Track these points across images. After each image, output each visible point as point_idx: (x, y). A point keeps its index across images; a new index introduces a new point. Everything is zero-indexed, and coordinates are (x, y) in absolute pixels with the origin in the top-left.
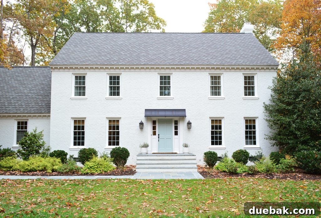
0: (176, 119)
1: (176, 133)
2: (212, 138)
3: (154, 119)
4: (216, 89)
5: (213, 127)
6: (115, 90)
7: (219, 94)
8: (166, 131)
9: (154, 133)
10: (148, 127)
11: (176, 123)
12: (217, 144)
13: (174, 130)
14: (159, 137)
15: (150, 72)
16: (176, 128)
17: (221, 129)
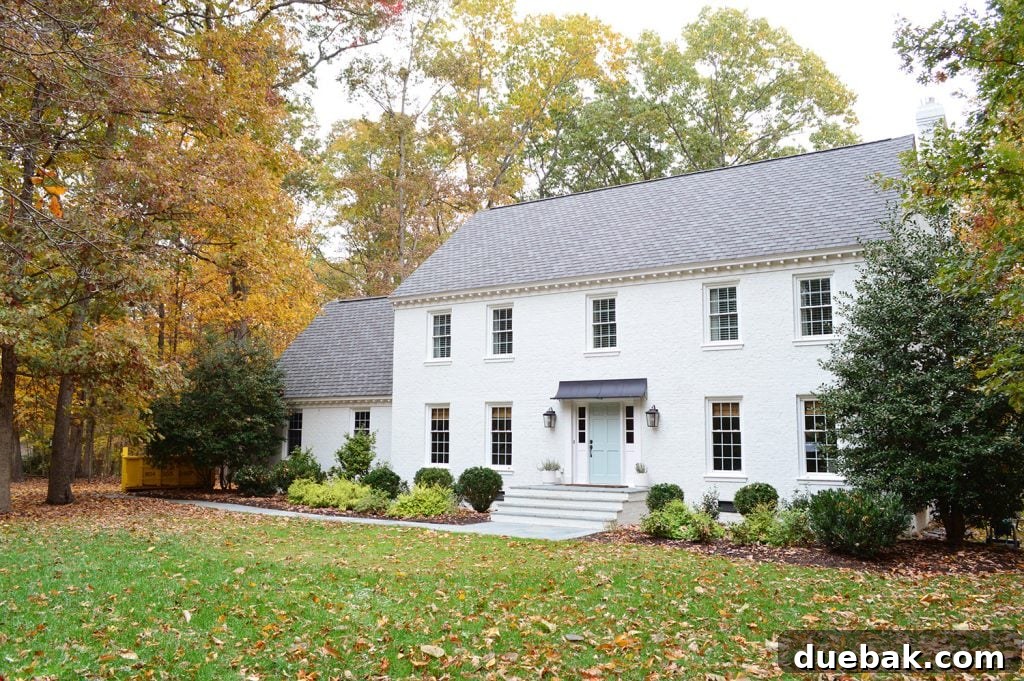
0: (629, 402)
1: (630, 439)
2: (717, 450)
3: (582, 403)
4: (725, 323)
5: (716, 423)
6: (504, 341)
7: (734, 335)
8: (606, 432)
9: (582, 439)
10: (567, 423)
11: (630, 412)
12: (727, 467)
13: (623, 431)
14: (591, 447)
15: (571, 295)
16: (630, 425)
17: (738, 429)
